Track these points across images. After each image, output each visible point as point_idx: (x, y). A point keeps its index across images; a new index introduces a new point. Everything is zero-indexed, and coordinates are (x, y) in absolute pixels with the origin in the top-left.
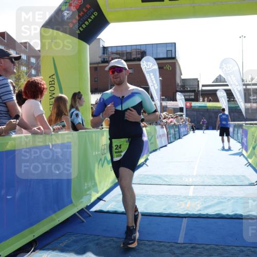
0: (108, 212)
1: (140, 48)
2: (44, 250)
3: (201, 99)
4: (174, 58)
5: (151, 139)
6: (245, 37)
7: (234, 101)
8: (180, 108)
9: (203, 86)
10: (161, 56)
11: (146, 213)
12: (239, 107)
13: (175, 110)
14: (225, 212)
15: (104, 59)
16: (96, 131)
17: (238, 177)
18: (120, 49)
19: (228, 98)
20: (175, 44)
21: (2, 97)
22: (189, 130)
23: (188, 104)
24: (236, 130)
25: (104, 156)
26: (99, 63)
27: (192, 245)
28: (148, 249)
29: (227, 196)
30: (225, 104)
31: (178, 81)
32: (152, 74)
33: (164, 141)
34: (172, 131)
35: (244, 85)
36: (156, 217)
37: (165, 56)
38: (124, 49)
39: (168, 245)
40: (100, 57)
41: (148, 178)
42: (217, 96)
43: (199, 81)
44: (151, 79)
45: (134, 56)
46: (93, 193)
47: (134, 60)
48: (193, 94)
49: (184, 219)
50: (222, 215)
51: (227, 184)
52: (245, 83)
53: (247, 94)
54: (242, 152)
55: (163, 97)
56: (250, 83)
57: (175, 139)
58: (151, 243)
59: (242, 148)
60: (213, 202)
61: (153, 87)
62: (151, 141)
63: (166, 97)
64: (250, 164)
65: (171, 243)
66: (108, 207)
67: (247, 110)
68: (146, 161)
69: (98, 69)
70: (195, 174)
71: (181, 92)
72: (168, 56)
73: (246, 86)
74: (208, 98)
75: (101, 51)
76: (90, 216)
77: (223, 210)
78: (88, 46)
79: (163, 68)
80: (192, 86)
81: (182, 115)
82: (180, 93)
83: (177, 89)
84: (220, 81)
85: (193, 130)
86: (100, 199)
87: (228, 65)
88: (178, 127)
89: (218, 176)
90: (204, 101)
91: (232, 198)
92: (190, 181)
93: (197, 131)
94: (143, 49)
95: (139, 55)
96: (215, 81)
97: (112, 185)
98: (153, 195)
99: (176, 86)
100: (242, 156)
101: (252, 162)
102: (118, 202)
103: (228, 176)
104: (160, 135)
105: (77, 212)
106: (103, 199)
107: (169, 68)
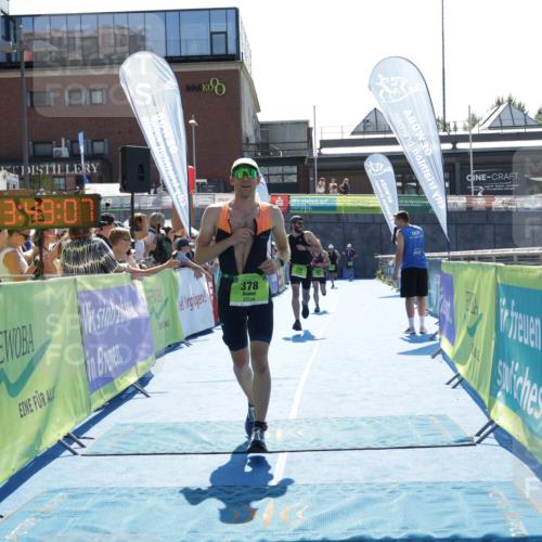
1: (125, 24)
4: (235, 57)
5: (161, 311)
7: (418, 189)
9: (325, 144)
10: (194, 50)
12: (429, 207)
14: (378, 530)
15: (9, 56)
17: (423, 422)
19: (397, 180)
20: (237, 11)
23: (280, 202)
29: (387, 480)
30: (391, 201)
31: (248, 129)
35: (443, 139)
37: (209, 53)
41: (146, 435)
43: (309, 131)
45: (105, 51)
48: (295, 169)
51: (391, 443)
52: (452, 133)
53: (456, 168)
54: (439, 345)
56: (467, 133)
59: (441, 331)
60: (347, 500)
62: (162, 319)
63: (210, 181)
64: (462, 381)
67: (450, 214)
68: (144, 381)
70: (293, 415)
72: (216, 52)
73: (454, 143)
74: (339, 182)
77: (372, 525)
79: (200, 88)
80: (288, 146)
83: (246, 155)
84: (374, 128)
87: (393, 79)
89: (363, 419)
91: (404, 486)
94: (137, 27)
95: (122, 45)
96: (361, 129)
97: (25, 461)
98: (159, 489)
99: (241, 144)
100: (440, 356)
101: (467, 373)
102: (45, 515)
103: (396, 418)
104: (189, 299)
107: (220, 87)
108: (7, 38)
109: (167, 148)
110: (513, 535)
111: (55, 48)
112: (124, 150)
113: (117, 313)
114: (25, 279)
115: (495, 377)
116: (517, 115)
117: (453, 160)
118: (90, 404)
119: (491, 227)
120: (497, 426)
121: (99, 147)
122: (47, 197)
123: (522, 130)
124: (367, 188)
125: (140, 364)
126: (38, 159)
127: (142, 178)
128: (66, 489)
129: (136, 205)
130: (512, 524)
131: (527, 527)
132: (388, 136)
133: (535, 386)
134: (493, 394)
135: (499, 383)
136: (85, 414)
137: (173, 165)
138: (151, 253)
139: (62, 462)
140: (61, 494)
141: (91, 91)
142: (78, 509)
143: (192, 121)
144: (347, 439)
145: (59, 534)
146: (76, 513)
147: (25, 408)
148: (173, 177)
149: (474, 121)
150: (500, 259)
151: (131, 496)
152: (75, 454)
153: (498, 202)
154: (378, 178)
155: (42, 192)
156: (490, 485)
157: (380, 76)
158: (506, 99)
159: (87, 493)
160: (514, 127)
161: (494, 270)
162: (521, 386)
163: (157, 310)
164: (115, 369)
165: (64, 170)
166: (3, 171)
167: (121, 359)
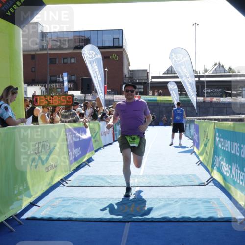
0: (42, 219)
1: (83, 35)
3: (151, 92)
4: (122, 47)
6: (198, 25)
7: (186, 94)
9: (153, 78)
10: (107, 44)
11: (85, 218)
12: (190, 101)
14: (171, 215)
17: (187, 177)
19: (179, 91)
20: (122, 30)
24: (188, 125)
29: (174, 197)
30: (176, 98)
31: (126, 72)
32: (94, 64)
33: (109, 138)
34: (118, 127)
35: (196, 77)
37: (112, 45)
41: (89, 180)
42: (167, 88)
43: (148, 73)
44: (94, 69)
46: (25, 198)
48: (142, 87)
49: (127, 224)
50: (169, 218)
51: (176, 184)
52: (199, 75)
53: (200, 87)
54: (193, 150)
56: (204, 75)
59: (194, 145)
60: (160, 205)
61: (96, 78)
62: (95, 139)
63: (112, 90)
64: (201, 163)
66: (42, 214)
67: (198, 103)
68: (90, 160)
69: (36, 57)
70: (141, 174)
72: (115, 45)
73: (199, 78)
76: (20, 224)
77: (169, 213)
78: (21, 30)
79: (109, 57)
80: (140, 78)
83: (125, 81)
84: (170, 72)
86: (33, 204)
87: (178, 55)
89: (166, 176)
90: (153, 94)
91: (180, 199)
92: (136, 182)
94: (87, 36)
95: (82, 42)
96: (166, 73)
98: (94, 199)
99: (123, 77)
100: (193, 154)
101: (204, 160)
102: (54, 207)
103: (178, 176)
104: (105, 132)
105: (5, 220)
106: (37, 204)
107: (116, 57)
109: (98, 78)
110: (219, 217)
112: (82, 79)
113: (79, 137)
114: (47, 124)
115: (213, 161)
116: (222, 68)
117: (199, 84)
118: (70, 168)
119: (212, 108)
120: (214, 179)
121: (73, 78)
122: (55, 95)
123: (223, 74)
124: (168, 94)
125: (87, 154)
126: (52, 82)
127: (88, 89)
128: (61, 198)
129: (86, 99)
130: (219, 213)
131: (224, 214)
132: (176, 75)
133: (227, 165)
134: (212, 167)
135: (215, 163)
136: (68, 172)
137: (100, 85)
138: (91, 116)
139: (60, 189)
140: (59, 200)
141: (71, 58)
142: (65, 205)
143: (106, 69)
144: (160, 183)
145: (59, 213)
148: (100, 89)
149: (206, 70)
150: (215, 119)
151: (84, 201)
152: (64, 186)
153: (215, 100)
154: (172, 90)
155: (53, 93)
156: (211, 199)
157: (173, 54)
158: (217, 63)
159: (69, 200)
160: (220, 73)
161: (213, 123)
162: (222, 165)
163: (94, 135)
164: (78, 156)
165: (61, 86)
166: (40, 86)
167: (80, 153)
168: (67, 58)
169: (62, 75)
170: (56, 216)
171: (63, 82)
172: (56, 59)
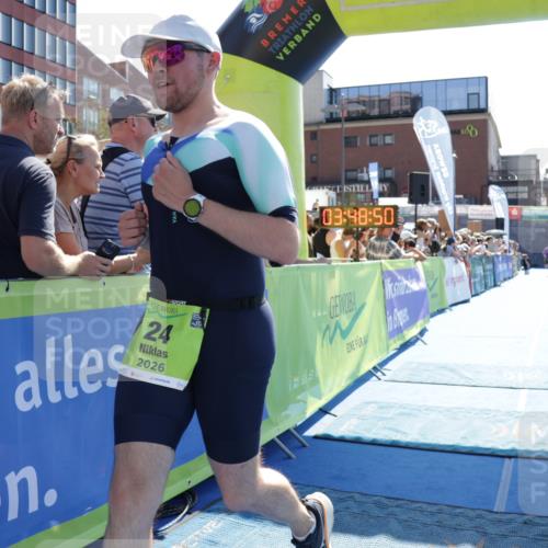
0: (342, 440)
1: (408, 90)
2: (209, 512)
3: (544, 200)
4: (484, 111)
5: (433, 285)
8: (497, 219)
10: (456, 106)
11: (422, 444)
13: (486, 225)
15: (331, 114)
16: (319, 268)
18: (365, 93)
20: (486, 79)
21: (130, 196)
22: (516, 268)
23: (515, 212)
25: (334, 321)
26: (320, 123)
27: (526, 517)
28: (429, 521)
31: (493, 161)
32: (436, 146)
33: (463, 290)
34: (479, 270)
36: (444, 454)
37: (464, 107)
38: (374, 93)
39: (472, 514)
40: (323, 110)
41: (427, 370)
43: (538, 161)
44: (436, 156)
45: (395, 108)
46: (311, 399)
47: (396, 115)
48: (526, 189)
49: (507, 460)
55: (458, 196)
57: (486, 288)
58: (434, 509)
61: (438, 174)
62: (434, 291)
63: (465, 197)
65: (478, 512)
66: (341, 430)
68: (422, 333)
69: (319, 134)
70: (530, 364)
71: (499, 184)
72: (471, 107)
75: (325, 98)
76: (304, 446)
78: (300, 87)
79: (459, 132)
80: (522, 173)
81: (500, 236)
82: (496, 187)
83: (491, 178)
85: (526, 268)
86: (323, 411)
88: (492, 260)
92: (519, 379)
93: (533, 271)
94: (415, 92)
97: (349, 382)
98: (438, 407)
99: (487, 171)
102: (363, 418)
104: (453, 279)
105: (278, 437)
106: (332, 412)
107: (474, 132)
108: (331, 102)
109: (442, 173)
111: (364, 108)
112: (412, 175)
113: (407, 286)
118: (388, 347)
121: (389, 173)
125: (419, 322)
126: (350, 181)
127: (423, 195)
128: (375, 403)
129: (418, 213)
139: (372, 385)
140: (372, 405)
141: (384, 135)
143: (454, 155)
145: (373, 431)
146: (382, 419)
147: (351, 347)
151: (420, 411)
152: (380, 379)
159: (389, 406)
163: (430, 285)
164: (404, 324)
166: (326, 190)
167: (408, 318)
168: (376, 136)
169: (368, 167)
170: (368, 435)
171: (369, 182)
172: (356, 137)
